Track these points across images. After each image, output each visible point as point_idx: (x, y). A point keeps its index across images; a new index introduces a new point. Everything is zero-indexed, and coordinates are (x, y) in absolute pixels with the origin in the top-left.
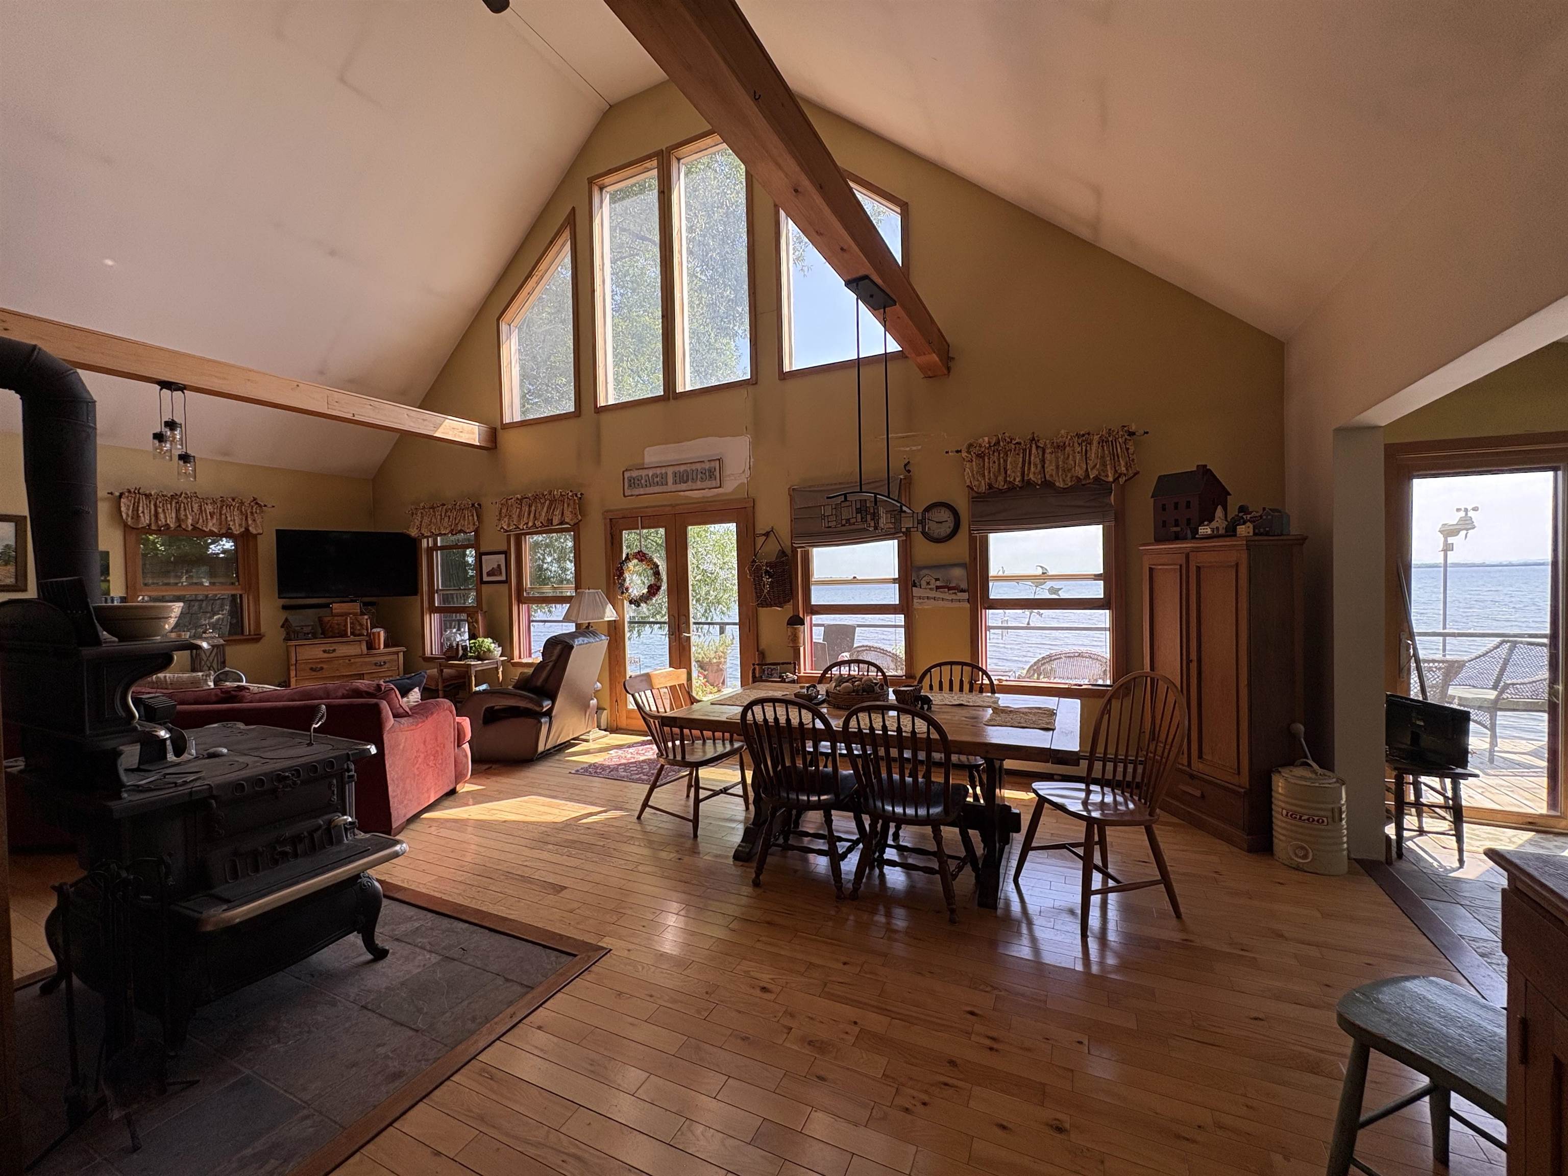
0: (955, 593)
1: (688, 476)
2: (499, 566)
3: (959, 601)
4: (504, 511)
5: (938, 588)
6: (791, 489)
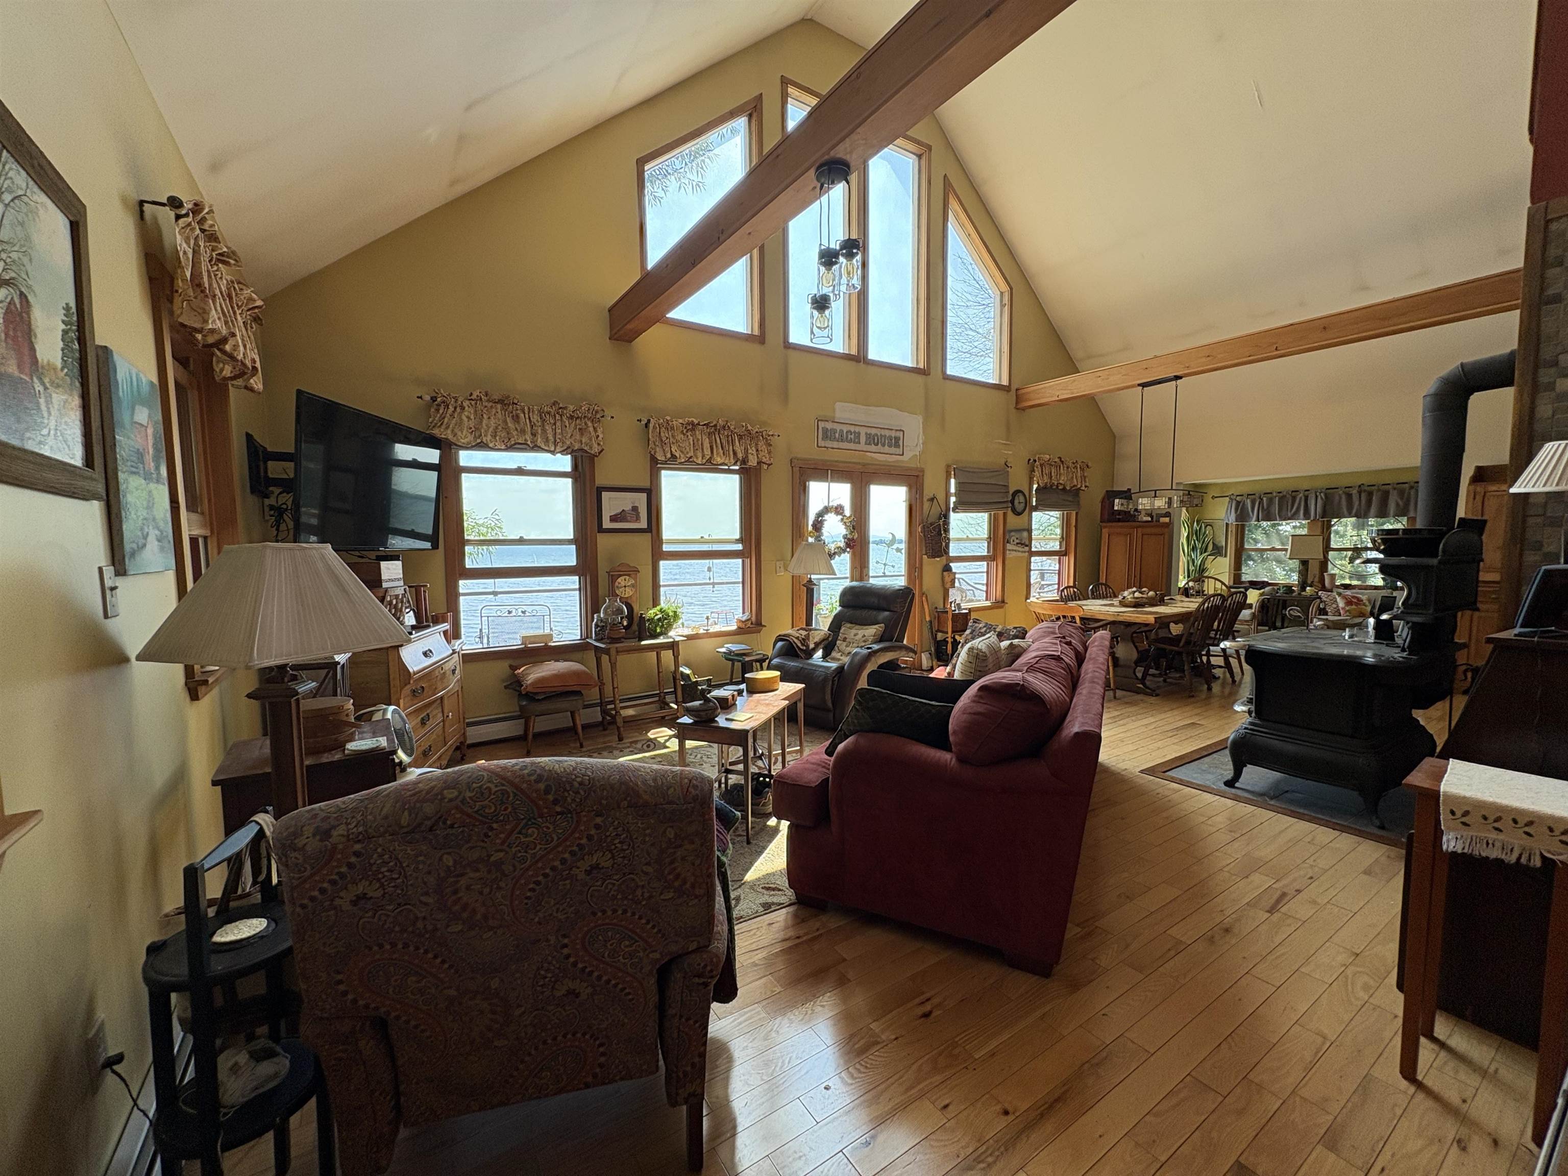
0: (1023, 548)
1: (877, 439)
2: (635, 509)
3: (1025, 552)
5: (1017, 544)
6: (948, 466)
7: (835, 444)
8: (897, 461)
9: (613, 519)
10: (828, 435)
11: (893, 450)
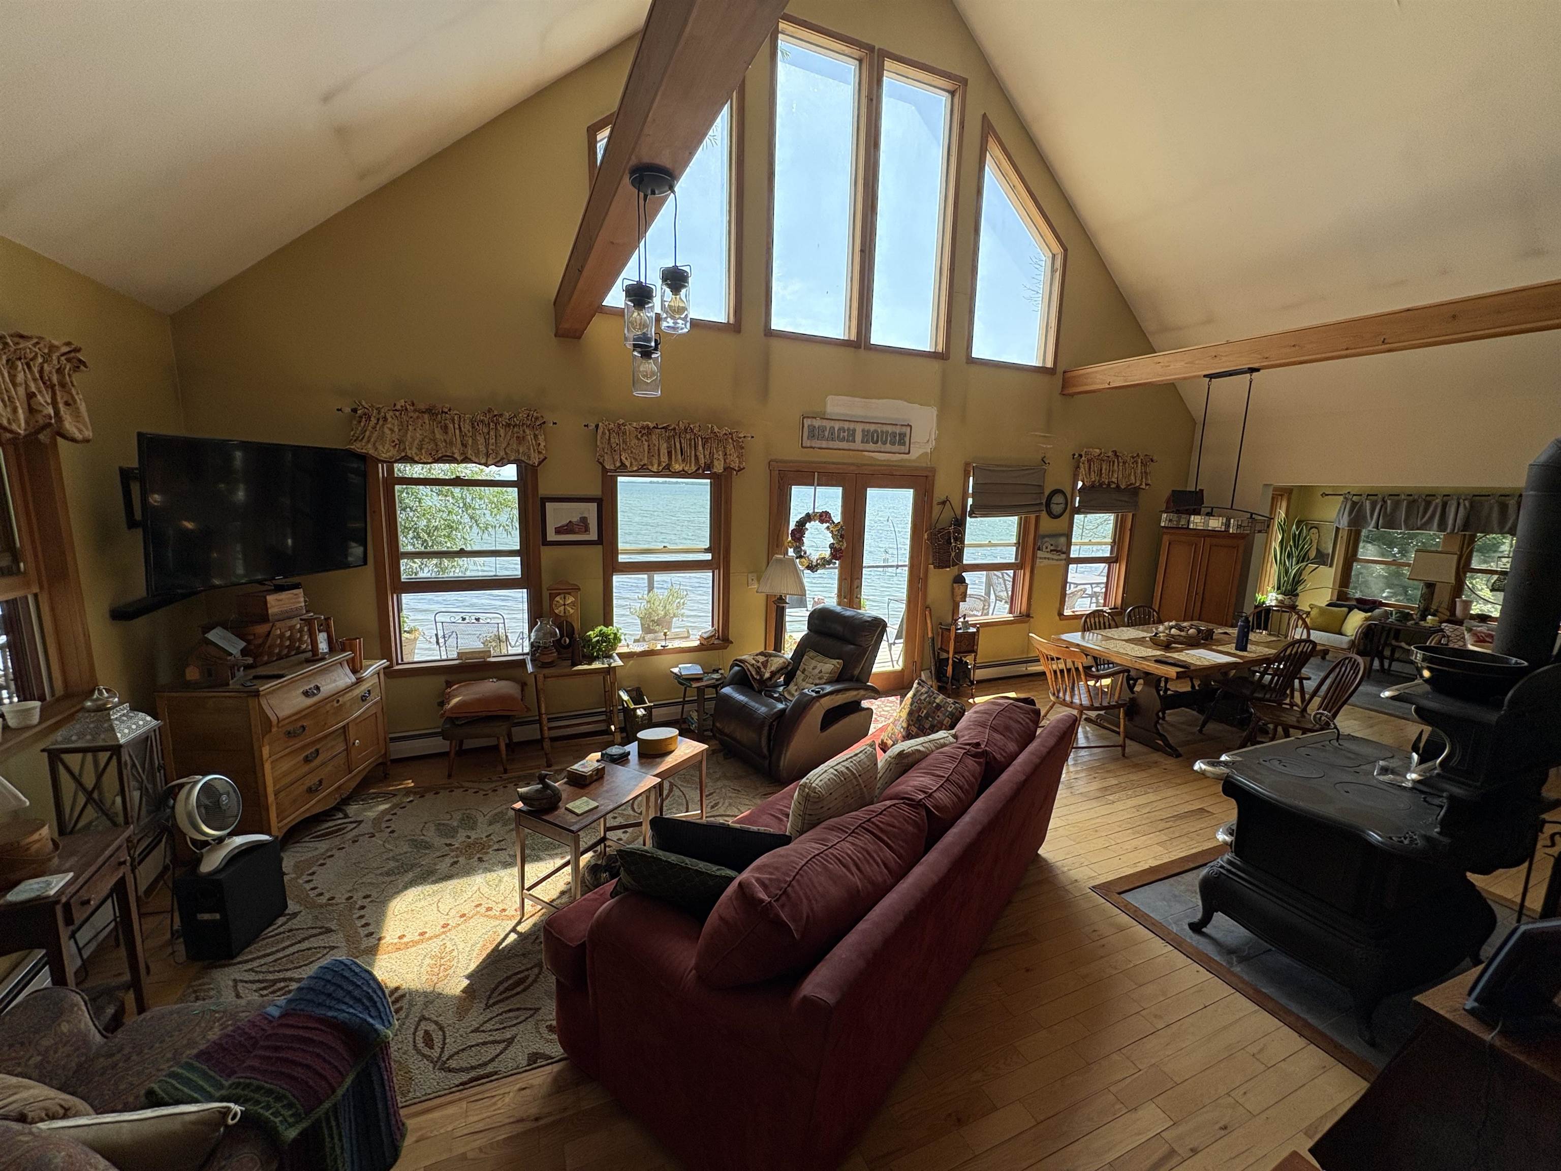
0: (1056, 556)
1: (877, 437)
2: (584, 520)
3: (1061, 560)
5: (1049, 551)
6: (967, 464)
7: (824, 444)
8: (902, 460)
9: (558, 531)
10: (814, 433)
11: (896, 448)
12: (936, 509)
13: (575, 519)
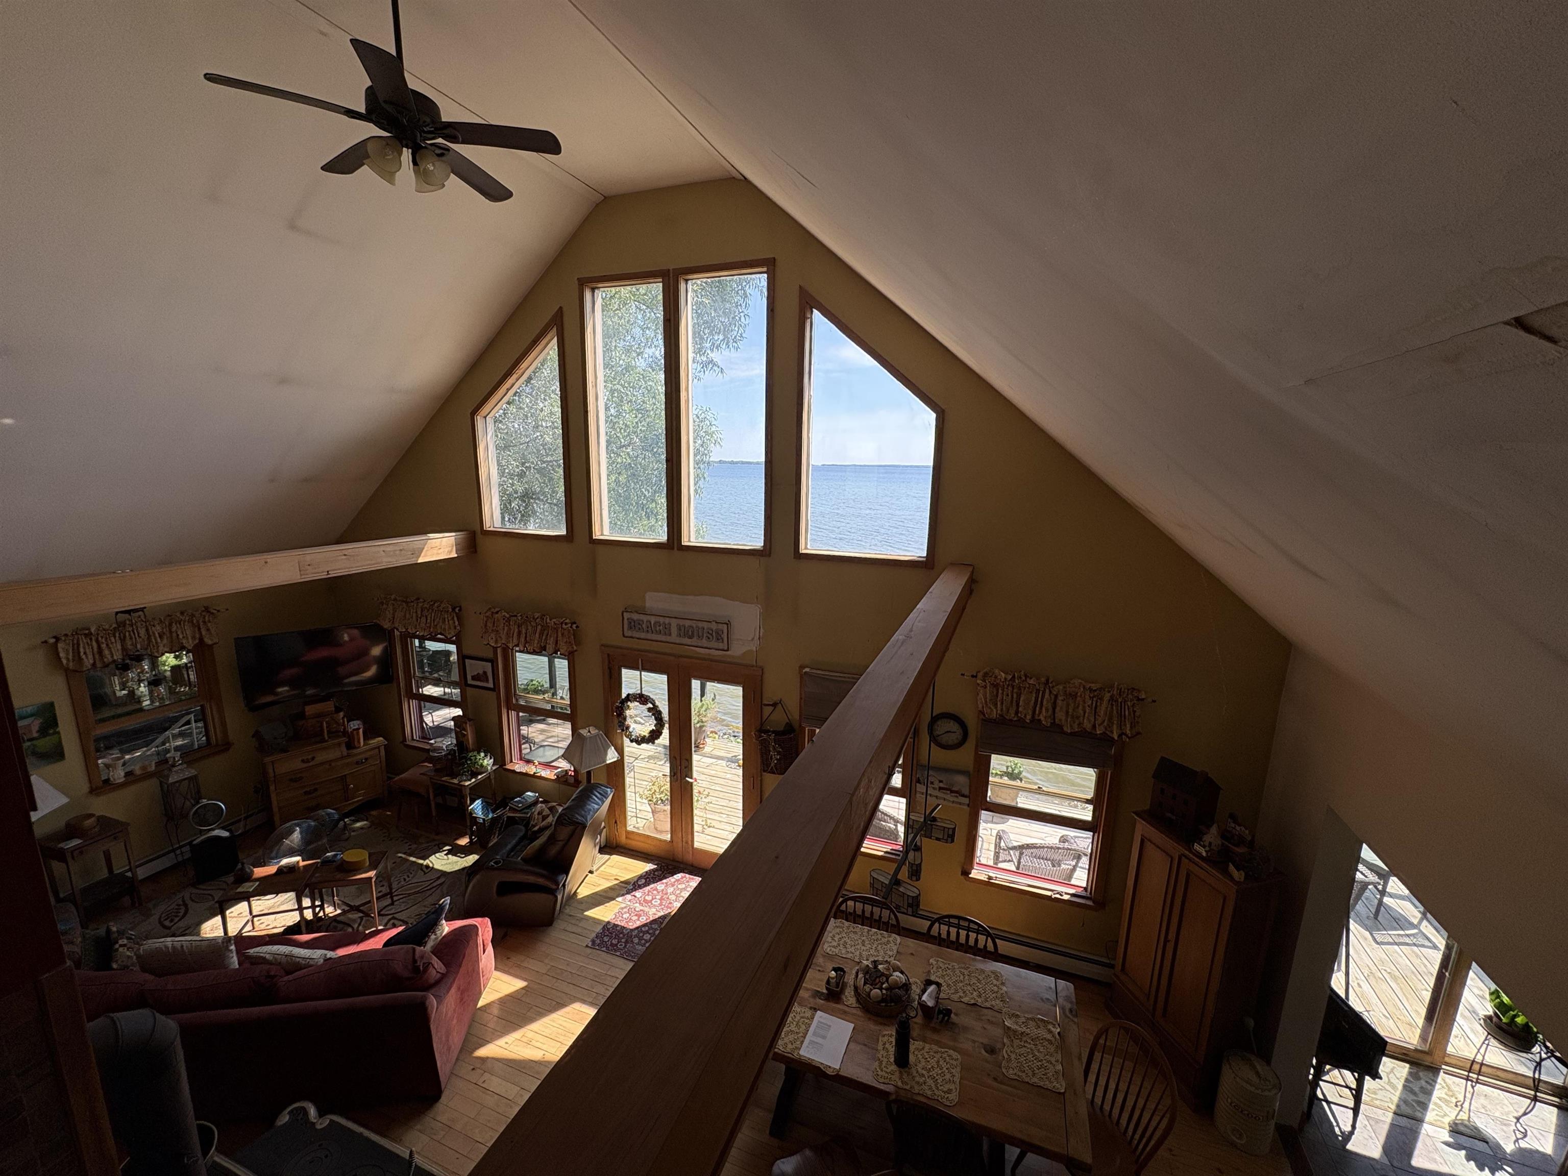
0: (957, 797)
1: (693, 632)
2: (485, 673)
3: (960, 804)
4: (490, 625)
5: (940, 788)
6: (802, 668)
7: (643, 635)
8: (724, 656)
9: (473, 678)
10: (633, 624)
11: (715, 644)
12: (767, 710)
13: (481, 672)
